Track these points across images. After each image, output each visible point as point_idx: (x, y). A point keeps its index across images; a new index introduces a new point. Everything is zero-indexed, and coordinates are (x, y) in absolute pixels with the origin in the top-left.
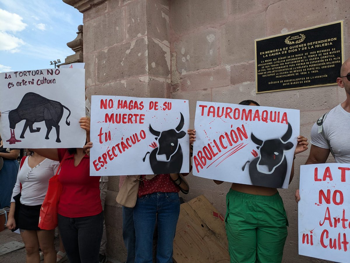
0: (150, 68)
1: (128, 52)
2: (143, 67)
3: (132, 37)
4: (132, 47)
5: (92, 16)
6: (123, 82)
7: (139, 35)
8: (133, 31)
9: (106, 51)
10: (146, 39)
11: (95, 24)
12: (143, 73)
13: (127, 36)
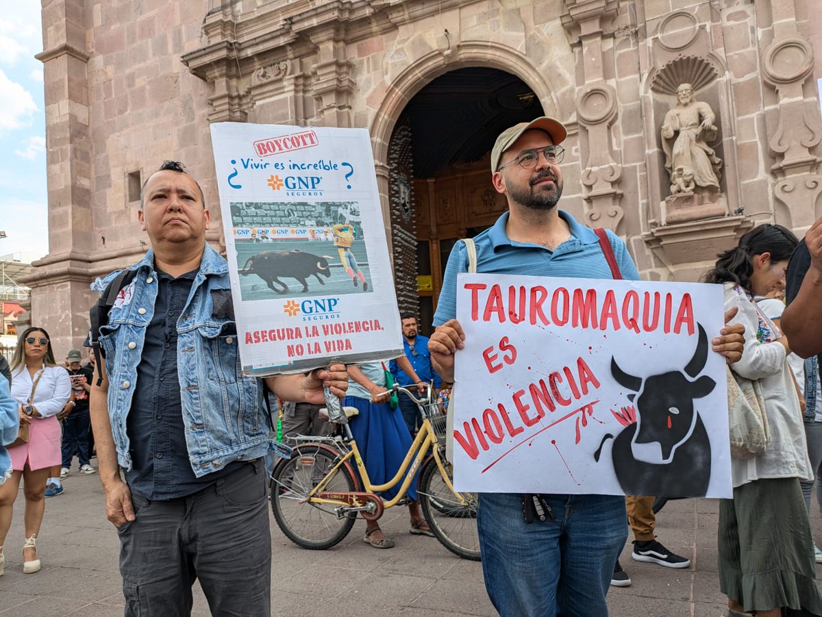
0: (74, 331)
1: (61, 320)
2: (69, 331)
3: (63, 312)
4: (63, 318)
5: (38, 292)
6: (58, 339)
7: (67, 312)
8: (63, 309)
9: (47, 318)
10: (70, 314)
11: (40, 298)
12: (69, 335)
13: (60, 311)
